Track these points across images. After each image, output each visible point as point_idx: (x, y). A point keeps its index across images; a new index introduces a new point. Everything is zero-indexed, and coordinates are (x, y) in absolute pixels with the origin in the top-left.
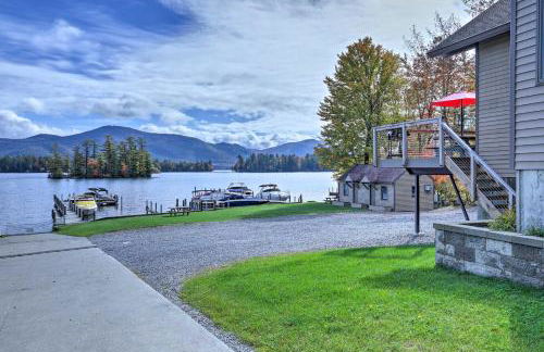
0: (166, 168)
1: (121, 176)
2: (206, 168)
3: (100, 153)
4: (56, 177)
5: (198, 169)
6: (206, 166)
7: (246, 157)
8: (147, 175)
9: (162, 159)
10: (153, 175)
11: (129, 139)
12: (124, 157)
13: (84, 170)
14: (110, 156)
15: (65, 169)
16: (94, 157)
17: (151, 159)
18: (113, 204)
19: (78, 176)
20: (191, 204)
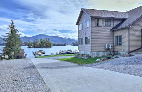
0: (54, 45)
1: (44, 47)
2: (64, 45)
3: (39, 41)
4: (29, 47)
5: (62, 45)
6: (64, 44)
7: (74, 42)
8: (50, 47)
9: (53, 43)
10: (51, 47)
11: (46, 38)
12: (45, 42)
13: (36, 46)
14: (41, 42)
15: (32, 45)
16: (38, 42)
17: (51, 43)
18: (44, 53)
19: (34, 47)
20: (59, 53)
